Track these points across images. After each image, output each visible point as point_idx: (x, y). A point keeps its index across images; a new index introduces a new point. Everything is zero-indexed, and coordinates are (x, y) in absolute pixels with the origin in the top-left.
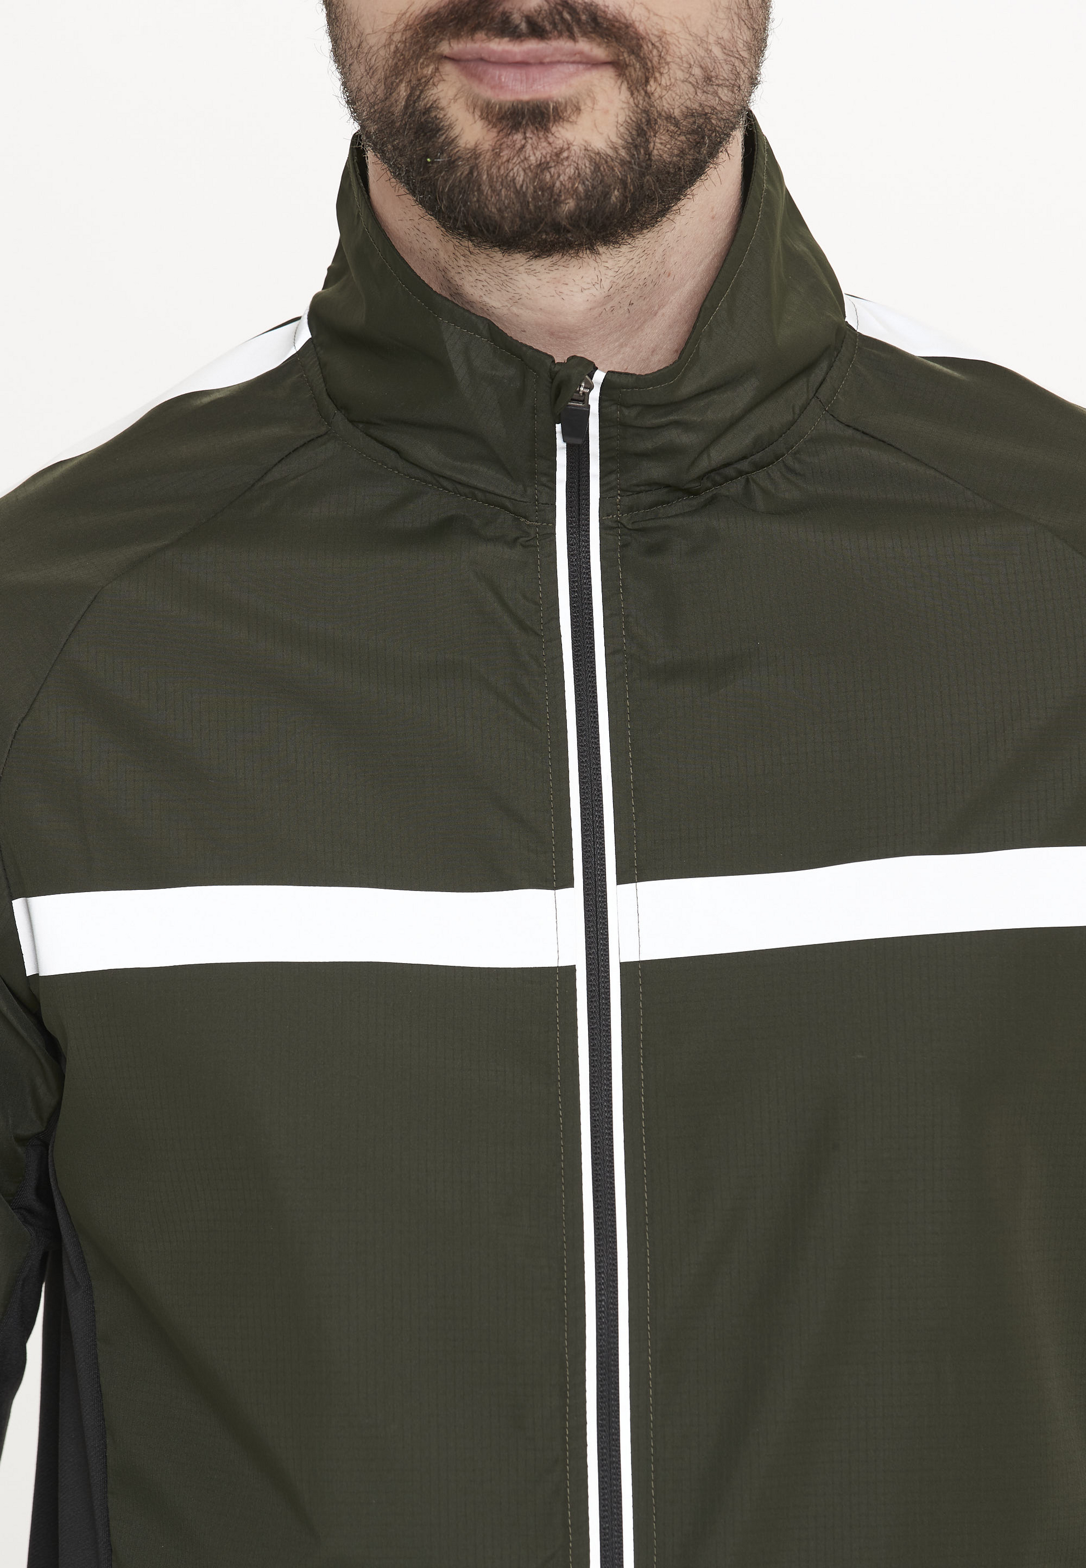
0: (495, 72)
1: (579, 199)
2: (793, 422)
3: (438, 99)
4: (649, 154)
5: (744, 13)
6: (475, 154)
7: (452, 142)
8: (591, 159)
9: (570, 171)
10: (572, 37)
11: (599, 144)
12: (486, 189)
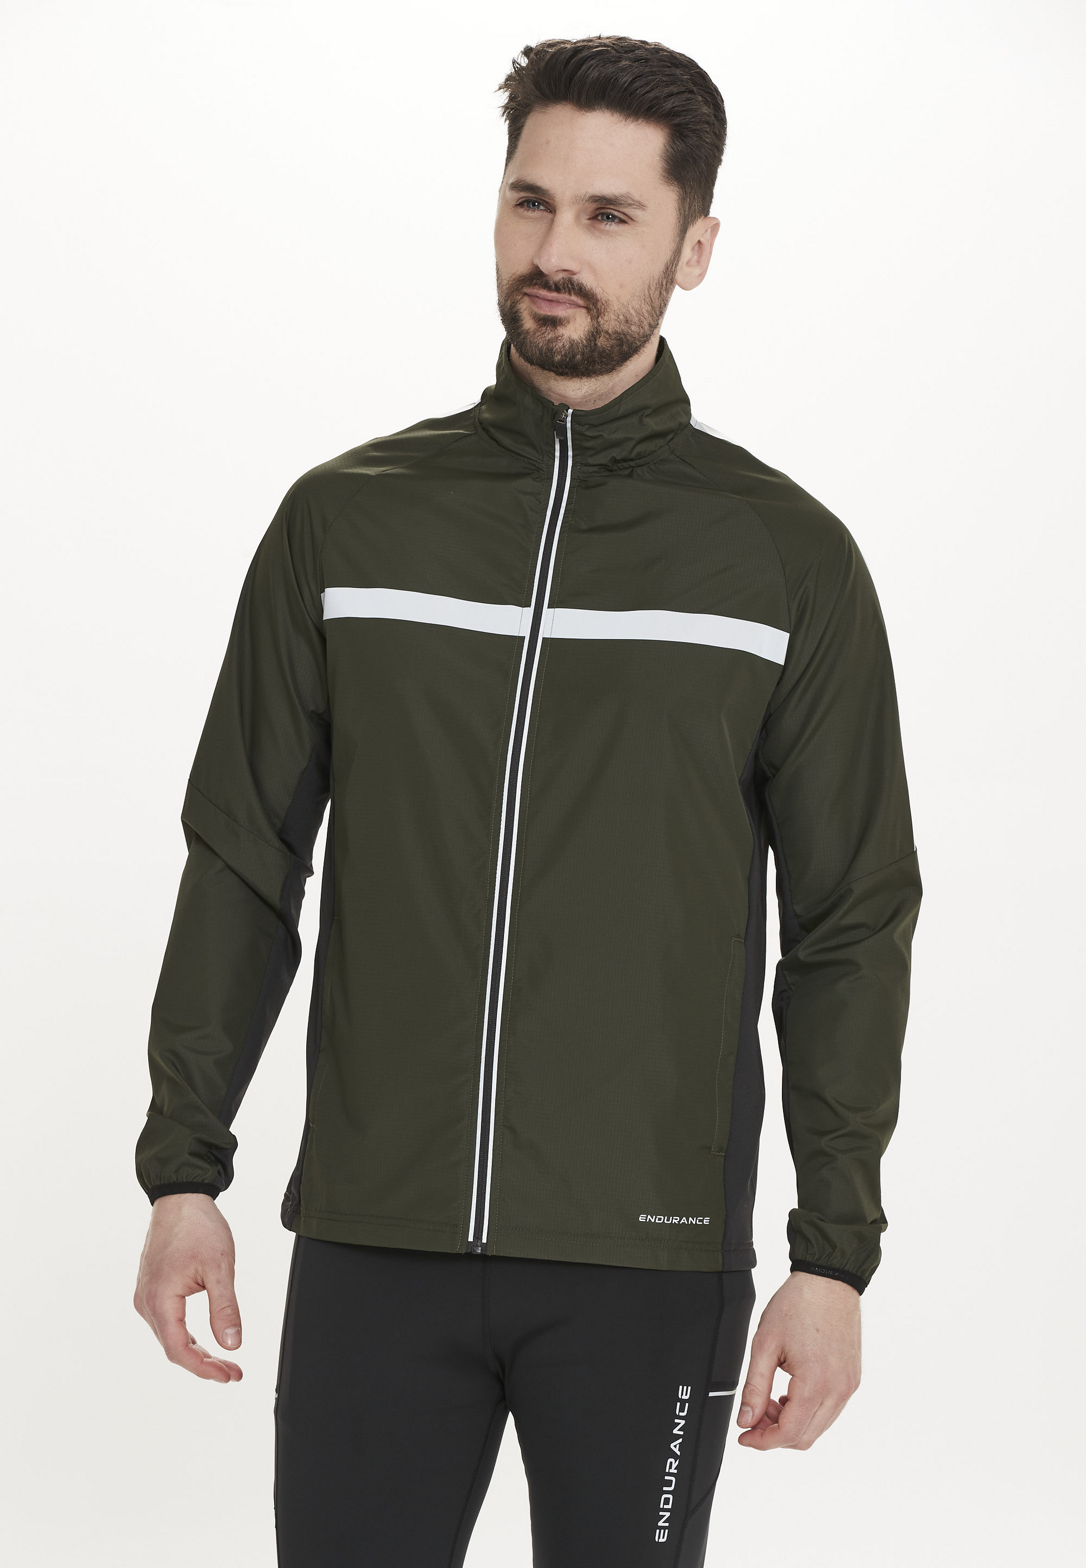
0: (539, 301)
1: (562, 356)
2: (655, 451)
3: (521, 309)
4: (596, 345)
5: (648, 300)
6: (527, 332)
7: (522, 325)
8: (570, 342)
9: (561, 345)
10: (570, 294)
11: (575, 336)
12: (528, 347)
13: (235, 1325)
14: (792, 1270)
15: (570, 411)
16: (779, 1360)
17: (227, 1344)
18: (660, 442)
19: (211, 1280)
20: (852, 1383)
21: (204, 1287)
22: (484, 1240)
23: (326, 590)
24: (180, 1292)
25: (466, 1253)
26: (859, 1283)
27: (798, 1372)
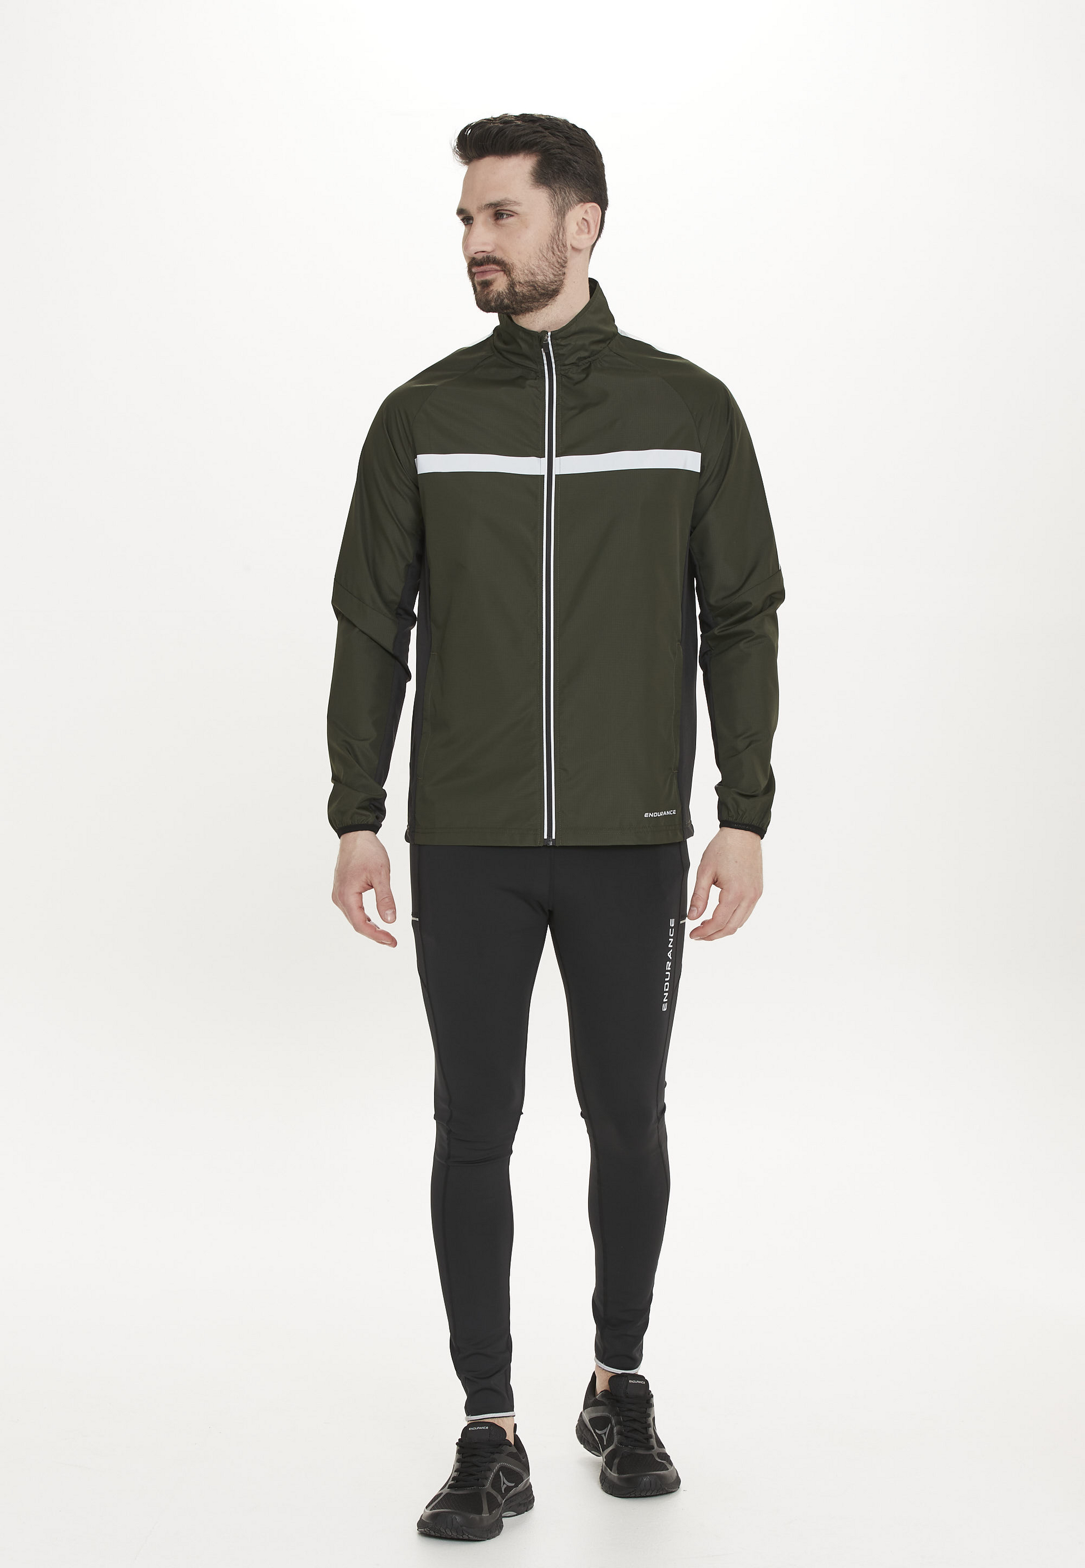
2: (601, 350)
13: (391, 908)
14: (720, 827)
15: (549, 334)
16: (714, 880)
17: (388, 920)
18: (603, 345)
19: (375, 883)
20: (757, 893)
21: (372, 887)
22: (554, 837)
23: (418, 456)
24: (359, 891)
25: (544, 846)
26: (761, 831)
27: (725, 887)
